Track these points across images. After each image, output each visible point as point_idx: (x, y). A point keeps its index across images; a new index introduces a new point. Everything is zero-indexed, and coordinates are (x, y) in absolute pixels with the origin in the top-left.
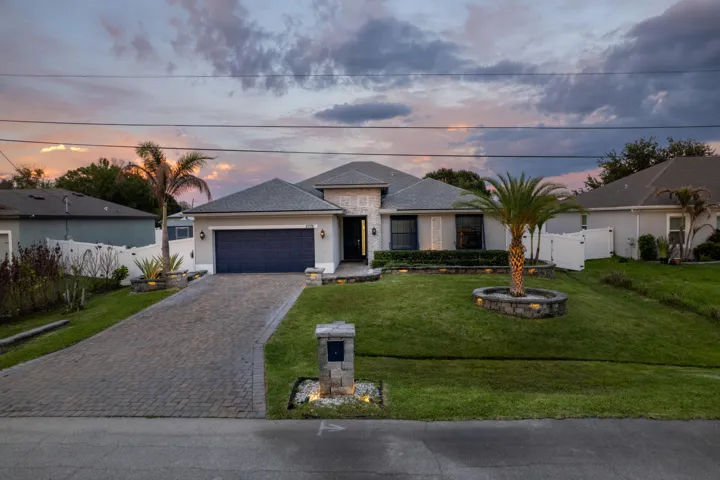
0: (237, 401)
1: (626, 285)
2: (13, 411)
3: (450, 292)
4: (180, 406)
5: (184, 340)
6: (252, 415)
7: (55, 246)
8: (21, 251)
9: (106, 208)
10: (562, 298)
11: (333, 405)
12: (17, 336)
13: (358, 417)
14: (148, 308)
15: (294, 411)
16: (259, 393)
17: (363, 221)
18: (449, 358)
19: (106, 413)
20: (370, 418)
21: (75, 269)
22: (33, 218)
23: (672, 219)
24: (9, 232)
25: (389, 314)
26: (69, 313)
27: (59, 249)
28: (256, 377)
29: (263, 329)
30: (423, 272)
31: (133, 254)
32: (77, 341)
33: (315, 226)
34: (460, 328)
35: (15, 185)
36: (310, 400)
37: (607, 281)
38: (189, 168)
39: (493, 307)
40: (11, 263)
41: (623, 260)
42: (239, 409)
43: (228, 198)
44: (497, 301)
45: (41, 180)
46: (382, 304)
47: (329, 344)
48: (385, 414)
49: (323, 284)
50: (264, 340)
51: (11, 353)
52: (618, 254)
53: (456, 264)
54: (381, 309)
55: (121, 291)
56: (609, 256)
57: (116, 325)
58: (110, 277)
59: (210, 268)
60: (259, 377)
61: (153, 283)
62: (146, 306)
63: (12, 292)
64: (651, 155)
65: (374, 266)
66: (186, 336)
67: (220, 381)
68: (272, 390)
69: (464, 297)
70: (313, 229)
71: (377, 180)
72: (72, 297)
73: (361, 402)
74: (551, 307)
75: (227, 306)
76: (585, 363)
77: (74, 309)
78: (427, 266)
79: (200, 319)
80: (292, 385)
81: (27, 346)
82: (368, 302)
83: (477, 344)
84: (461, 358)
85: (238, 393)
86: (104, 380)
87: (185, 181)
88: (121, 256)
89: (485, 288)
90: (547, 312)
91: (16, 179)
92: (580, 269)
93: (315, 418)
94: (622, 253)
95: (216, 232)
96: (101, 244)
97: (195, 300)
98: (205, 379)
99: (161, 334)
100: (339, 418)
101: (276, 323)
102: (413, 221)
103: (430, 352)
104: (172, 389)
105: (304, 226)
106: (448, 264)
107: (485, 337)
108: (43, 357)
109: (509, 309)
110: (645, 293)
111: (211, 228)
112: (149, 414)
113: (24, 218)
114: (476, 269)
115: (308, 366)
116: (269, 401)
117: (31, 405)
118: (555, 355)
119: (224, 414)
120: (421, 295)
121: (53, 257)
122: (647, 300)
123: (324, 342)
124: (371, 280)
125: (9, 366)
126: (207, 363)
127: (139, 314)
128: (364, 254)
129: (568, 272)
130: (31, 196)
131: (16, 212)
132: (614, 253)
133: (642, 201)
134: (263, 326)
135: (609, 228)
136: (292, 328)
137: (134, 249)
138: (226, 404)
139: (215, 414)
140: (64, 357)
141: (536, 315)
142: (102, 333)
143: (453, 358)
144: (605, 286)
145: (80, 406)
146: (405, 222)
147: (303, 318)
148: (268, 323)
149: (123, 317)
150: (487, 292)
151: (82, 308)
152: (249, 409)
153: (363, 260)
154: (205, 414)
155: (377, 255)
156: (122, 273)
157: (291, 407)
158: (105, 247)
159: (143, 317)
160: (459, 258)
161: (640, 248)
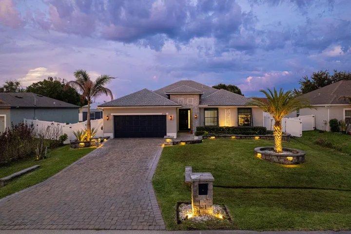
0: (147, 218)
1: (329, 146)
2: (15, 225)
3: (242, 150)
4: (114, 222)
5: (106, 178)
6: (157, 227)
7: (31, 124)
8: (13, 127)
9: (54, 103)
10: (303, 154)
11: (202, 220)
12: (13, 175)
13: (219, 229)
14: (82, 158)
15: (182, 225)
16: (158, 213)
17: (189, 111)
18: (250, 187)
19: (70, 227)
20: (227, 229)
21: (40, 136)
22: (18, 108)
23: (346, 111)
24: (5, 116)
25: (213, 162)
26: (38, 160)
27: (33, 125)
28: (153, 202)
29: (148, 171)
30: (223, 138)
31: (70, 127)
32: (47, 178)
33: (167, 114)
34: (252, 170)
35: (5, 90)
36: (189, 217)
37: (317, 143)
38: (102, 83)
39: (267, 158)
40: (8, 133)
41: (321, 132)
42: (148, 224)
43: (121, 99)
44: (270, 155)
45: (18, 88)
46: (208, 156)
47: (200, 185)
48: (234, 227)
49: (173, 144)
50: (150, 178)
51: (10, 186)
52: (317, 128)
53: (240, 134)
54: (208, 159)
55: (65, 147)
56: (313, 129)
57: (67, 168)
58: (58, 139)
59: (111, 135)
60: (154, 202)
61: (83, 144)
62: (80, 157)
63: (7, 149)
64: (326, 78)
65: (197, 134)
66: (107, 176)
67: (132, 204)
68: (165, 211)
69: (250, 153)
70: (166, 116)
71: (197, 90)
72: (40, 151)
73: (218, 219)
74: (298, 158)
75: (125, 157)
76: (325, 191)
77: (41, 158)
78: (224, 135)
79: (111, 165)
80: (175, 207)
81: (18, 181)
82: (200, 155)
83: (264, 179)
84: (257, 188)
85: (145, 213)
86: (65, 204)
87: (100, 90)
88: (63, 128)
89: (260, 148)
90: (296, 161)
91: (5, 87)
92: (300, 136)
93: (195, 229)
94: (320, 128)
95: (115, 116)
96: (53, 122)
97: (106, 154)
98: (123, 203)
99: (93, 174)
100: (209, 229)
101: (154, 167)
102: (216, 111)
103: (239, 184)
104: (106, 210)
105: (161, 114)
106: (235, 134)
107: (267, 175)
108: (28, 189)
109: (276, 159)
110: (340, 150)
111: (112, 114)
112: (97, 227)
113: (13, 108)
114: (250, 137)
115: (180, 194)
116: (166, 218)
117: (26, 221)
118: (307, 186)
119: (140, 227)
120: (227, 151)
121: (30, 129)
122: (342, 154)
123: (197, 184)
124: (198, 143)
125: (10, 194)
126: (123, 193)
127: (78, 161)
128: (189, 127)
129: (294, 138)
130: (16, 97)
131: (9, 105)
132: (315, 128)
133: (331, 102)
134: (147, 169)
135: (312, 115)
136: (163, 171)
137: (70, 125)
138: (140, 220)
139: (136, 227)
140: (40, 189)
141: (290, 163)
142: (59, 173)
143: (253, 188)
144: (316, 145)
145: (55, 221)
146: (212, 112)
147: (168, 164)
148: (150, 167)
149: (69, 164)
150: (261, 150)
151: (45, 158)
152: (154, 224)
153: (189, 131)
154: (129, 227)
155: (198, 129)
156: (64, 137)
157: (179, 222)
158: (56, 124)
159: (81, 164)
160: (240, 130)
161: (330, 126)
